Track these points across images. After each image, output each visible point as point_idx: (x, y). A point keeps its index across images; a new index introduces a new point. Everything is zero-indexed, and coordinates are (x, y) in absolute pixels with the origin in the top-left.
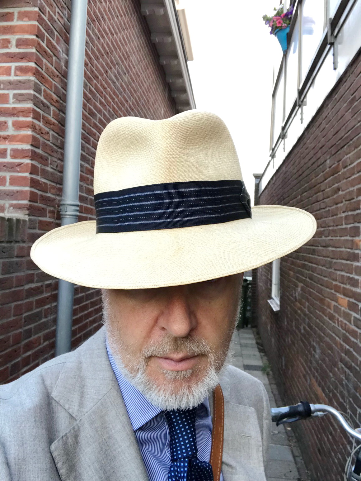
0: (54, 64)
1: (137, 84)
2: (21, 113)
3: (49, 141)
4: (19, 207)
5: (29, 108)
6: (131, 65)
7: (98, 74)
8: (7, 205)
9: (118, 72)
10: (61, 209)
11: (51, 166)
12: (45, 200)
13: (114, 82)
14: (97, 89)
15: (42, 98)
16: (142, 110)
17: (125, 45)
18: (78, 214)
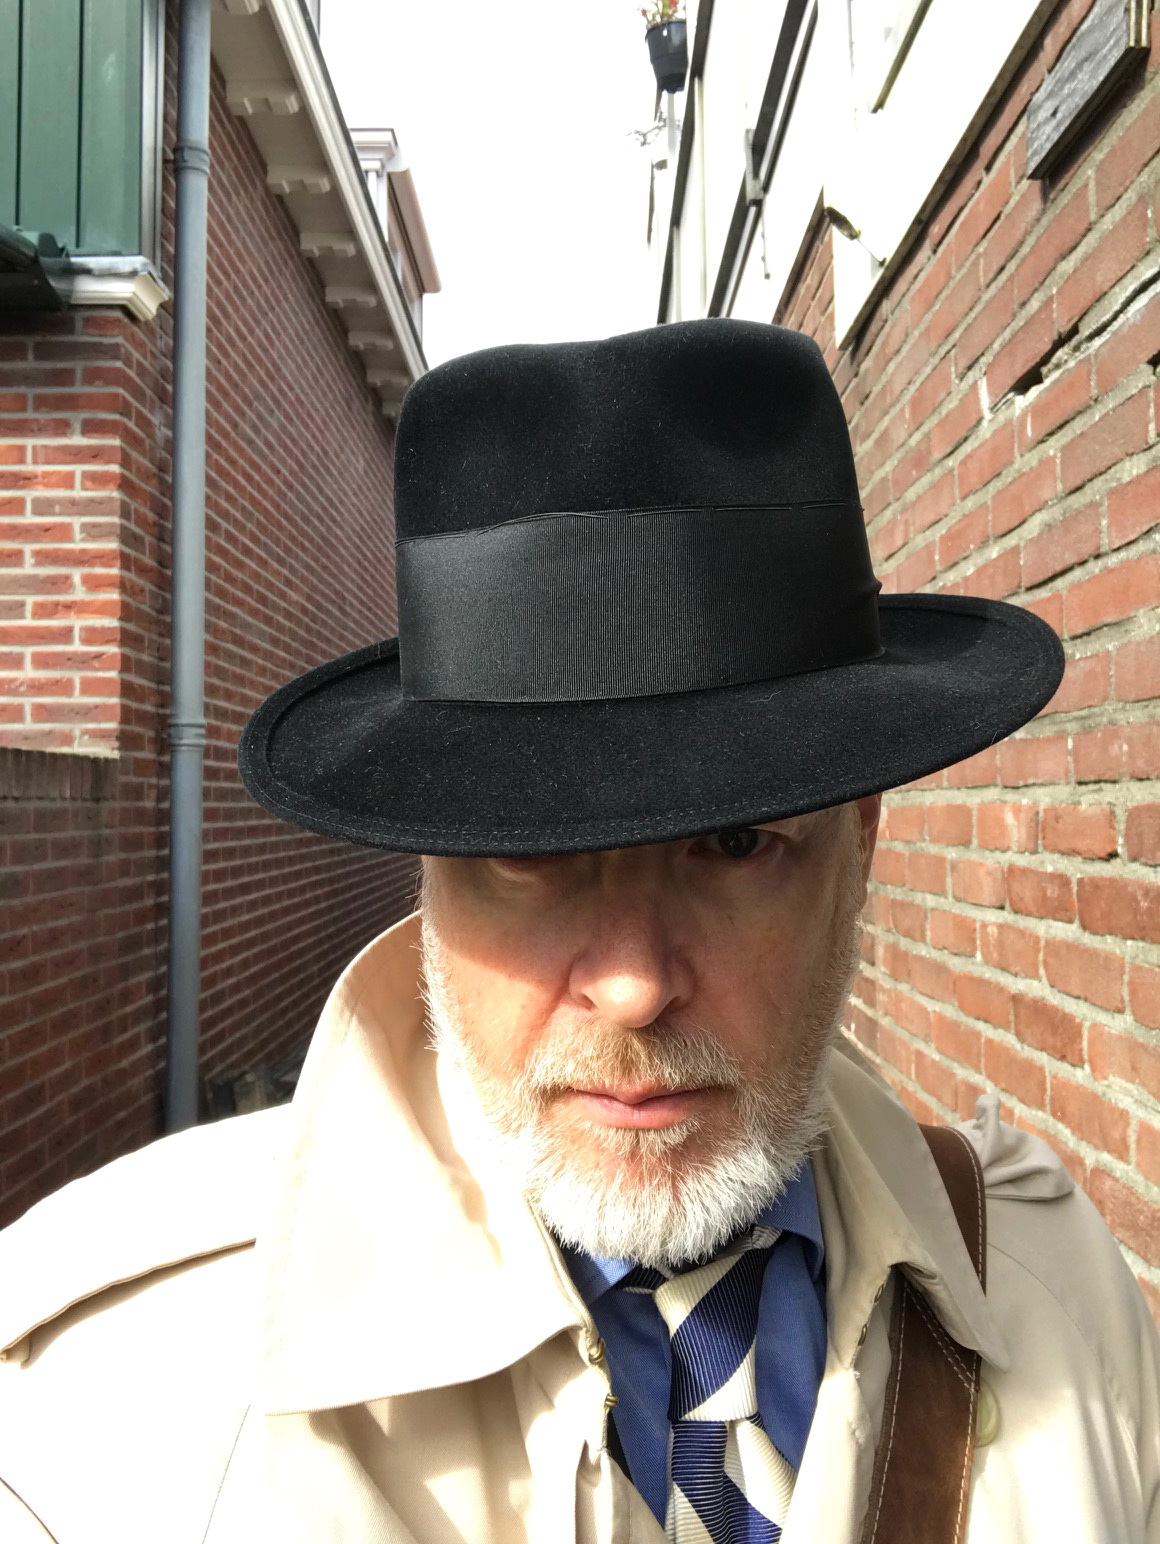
0: (148, 453)
1: (298, 423)
2: (98, 560)
3: (144, 603)
4: (102, 735)
5: (112, 551)
6: (285, 387)
8: (77, 733)
9: (260, 416)
10: (169, 735)
11: (150, 651)
12: (141, 718)
13: (250, 442)
14: (220, 470)
15: (133, 527)
16: (311, 478)
17: (268, 346)
18: (204, 742)
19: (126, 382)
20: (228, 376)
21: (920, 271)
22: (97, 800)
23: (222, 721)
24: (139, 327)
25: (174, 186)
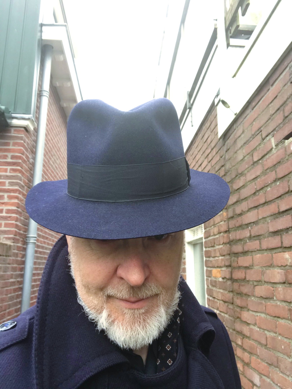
0: (27, 165)
1: (63, 163)
2: (12, 191)
3: (23, 204)
4: (9, 239)
5: (17, 189)
6: (61, 154)
8: (2, 238)
9: (55, 160)
10: (26, 240)
11: (23, 217)
12: (20, 234)
13: (52, 166)
15: (22, 183)
18: (35, 242)
19: (23, 146)
20: (48, 149)
21: (248, 115)
22: (6, 256)
23: (40, 238)
24: (28, 133)
25: (39, 100)
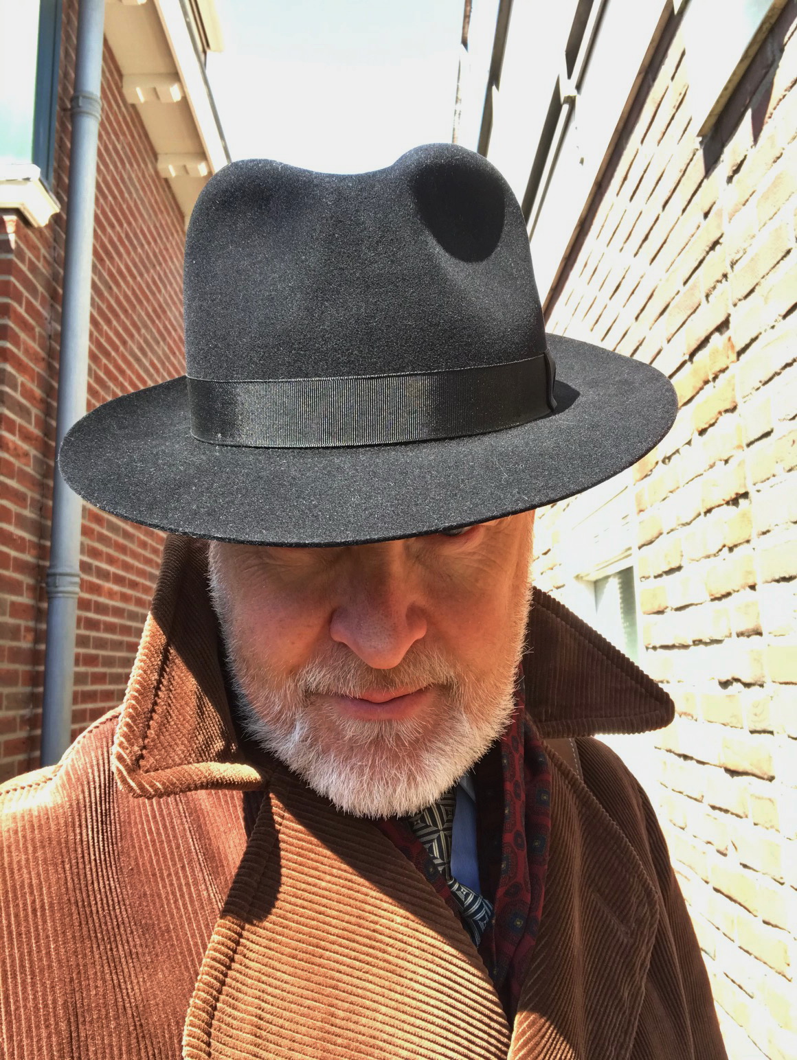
0: (37, 337)
7: (109, 348)
10: (47, 584)
15: (18, 396)
17: (156, 292)
24: (33, 232)
25: (70, 127)
